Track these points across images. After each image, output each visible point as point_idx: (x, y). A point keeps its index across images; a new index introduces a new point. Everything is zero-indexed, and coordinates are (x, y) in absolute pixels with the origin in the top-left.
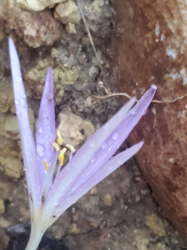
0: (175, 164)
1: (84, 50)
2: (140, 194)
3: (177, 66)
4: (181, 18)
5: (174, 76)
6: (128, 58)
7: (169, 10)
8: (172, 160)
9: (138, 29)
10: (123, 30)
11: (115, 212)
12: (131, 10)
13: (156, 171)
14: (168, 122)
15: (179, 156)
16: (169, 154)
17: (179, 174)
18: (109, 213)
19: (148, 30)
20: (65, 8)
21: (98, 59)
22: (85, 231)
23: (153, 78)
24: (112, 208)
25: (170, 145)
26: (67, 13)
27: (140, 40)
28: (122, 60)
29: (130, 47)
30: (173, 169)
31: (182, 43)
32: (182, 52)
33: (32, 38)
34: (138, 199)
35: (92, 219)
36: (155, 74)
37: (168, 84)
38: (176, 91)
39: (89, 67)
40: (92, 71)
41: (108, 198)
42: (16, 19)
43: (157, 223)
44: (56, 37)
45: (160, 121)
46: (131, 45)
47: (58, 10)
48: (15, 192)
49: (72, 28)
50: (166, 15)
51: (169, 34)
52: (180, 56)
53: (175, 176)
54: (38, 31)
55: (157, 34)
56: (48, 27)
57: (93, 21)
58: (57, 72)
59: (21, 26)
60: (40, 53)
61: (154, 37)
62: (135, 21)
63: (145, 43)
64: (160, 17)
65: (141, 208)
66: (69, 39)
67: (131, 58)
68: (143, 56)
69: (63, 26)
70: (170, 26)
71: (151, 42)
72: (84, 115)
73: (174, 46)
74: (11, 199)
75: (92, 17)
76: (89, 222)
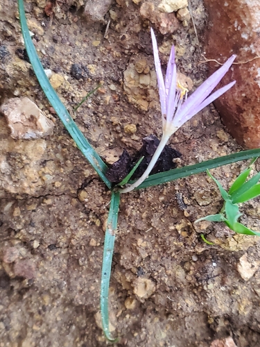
0: (246, 97)
1: (188, 36)
2: (214, 119)
3: (248, 43)
4: (251, 17)
5: (246, 49)
6: (215, 41)
7: (244, 13)
8: (244, 95)
9: (223, 24)
10: (212, 25)
11: (198, 130)
12: (219, 14)
13: (231, 103)
14: (242, 74)
15: (248, 92)
16: (242, 92)
17: (247, 102)
18: (195, 131)
19: (230, 24)
20: (184, 12)
21: (196, 42)
22: (182, 141)
23: (232, 51)
24: (197, 128)
25: (242, 87)
26: (185, 15)
27: (224, 30)
28: (211, 42)
29: (217, 34)
30: (243, 100)
31: (251, 30)
32: (251, 36)
33: (164, 29)
34: (213, 122)
35: (186, 134)
36: (233, 48)
37: (242, 53)
38: (247, 57)
39: (190, 47)
40: (192, 48)
41: (196, 123)
42: (156, 17)
43: (223, 134)
44: (175, 28)
45: (236, 74)
46: (218, 33)
47: (179, 12)
48: (143, 119)
49: (186, 24)
50: (242, 16)
51: (243, 26)
52: (250, 38)
53: (244, 104)
54: (167, 24)
55: (236, 26)
56: (173, 23)
57: (197, 20)
58: (176, 48)
59: (159, 21)
60: (165, 38)
61: (234, 28)
62: (221, 20)
63: (228, 32)
64: (238, 17)
65: (213, 127)
66: (182, 30)
67: (217, 40)
68: (225, 39)
69: (181, 22)
70: (244, 22)
71: (231, 31)
72: (187, 74)
73: (246, 33)
74: (140, 124)
75: (197, 17)
76: (185, 136)
